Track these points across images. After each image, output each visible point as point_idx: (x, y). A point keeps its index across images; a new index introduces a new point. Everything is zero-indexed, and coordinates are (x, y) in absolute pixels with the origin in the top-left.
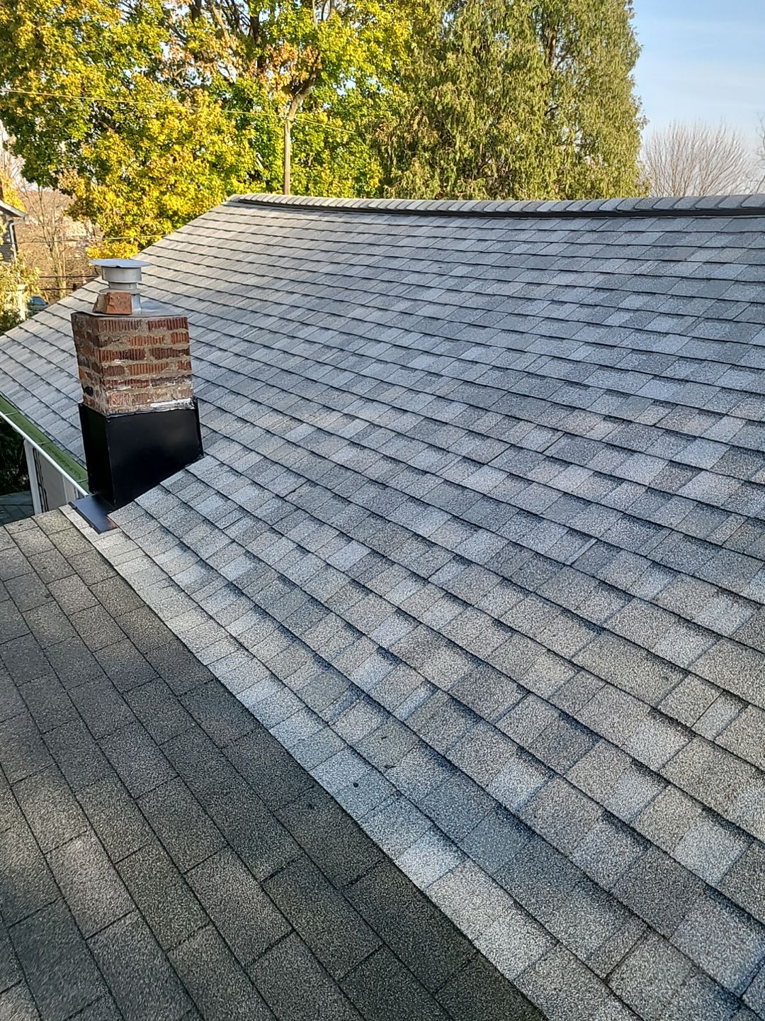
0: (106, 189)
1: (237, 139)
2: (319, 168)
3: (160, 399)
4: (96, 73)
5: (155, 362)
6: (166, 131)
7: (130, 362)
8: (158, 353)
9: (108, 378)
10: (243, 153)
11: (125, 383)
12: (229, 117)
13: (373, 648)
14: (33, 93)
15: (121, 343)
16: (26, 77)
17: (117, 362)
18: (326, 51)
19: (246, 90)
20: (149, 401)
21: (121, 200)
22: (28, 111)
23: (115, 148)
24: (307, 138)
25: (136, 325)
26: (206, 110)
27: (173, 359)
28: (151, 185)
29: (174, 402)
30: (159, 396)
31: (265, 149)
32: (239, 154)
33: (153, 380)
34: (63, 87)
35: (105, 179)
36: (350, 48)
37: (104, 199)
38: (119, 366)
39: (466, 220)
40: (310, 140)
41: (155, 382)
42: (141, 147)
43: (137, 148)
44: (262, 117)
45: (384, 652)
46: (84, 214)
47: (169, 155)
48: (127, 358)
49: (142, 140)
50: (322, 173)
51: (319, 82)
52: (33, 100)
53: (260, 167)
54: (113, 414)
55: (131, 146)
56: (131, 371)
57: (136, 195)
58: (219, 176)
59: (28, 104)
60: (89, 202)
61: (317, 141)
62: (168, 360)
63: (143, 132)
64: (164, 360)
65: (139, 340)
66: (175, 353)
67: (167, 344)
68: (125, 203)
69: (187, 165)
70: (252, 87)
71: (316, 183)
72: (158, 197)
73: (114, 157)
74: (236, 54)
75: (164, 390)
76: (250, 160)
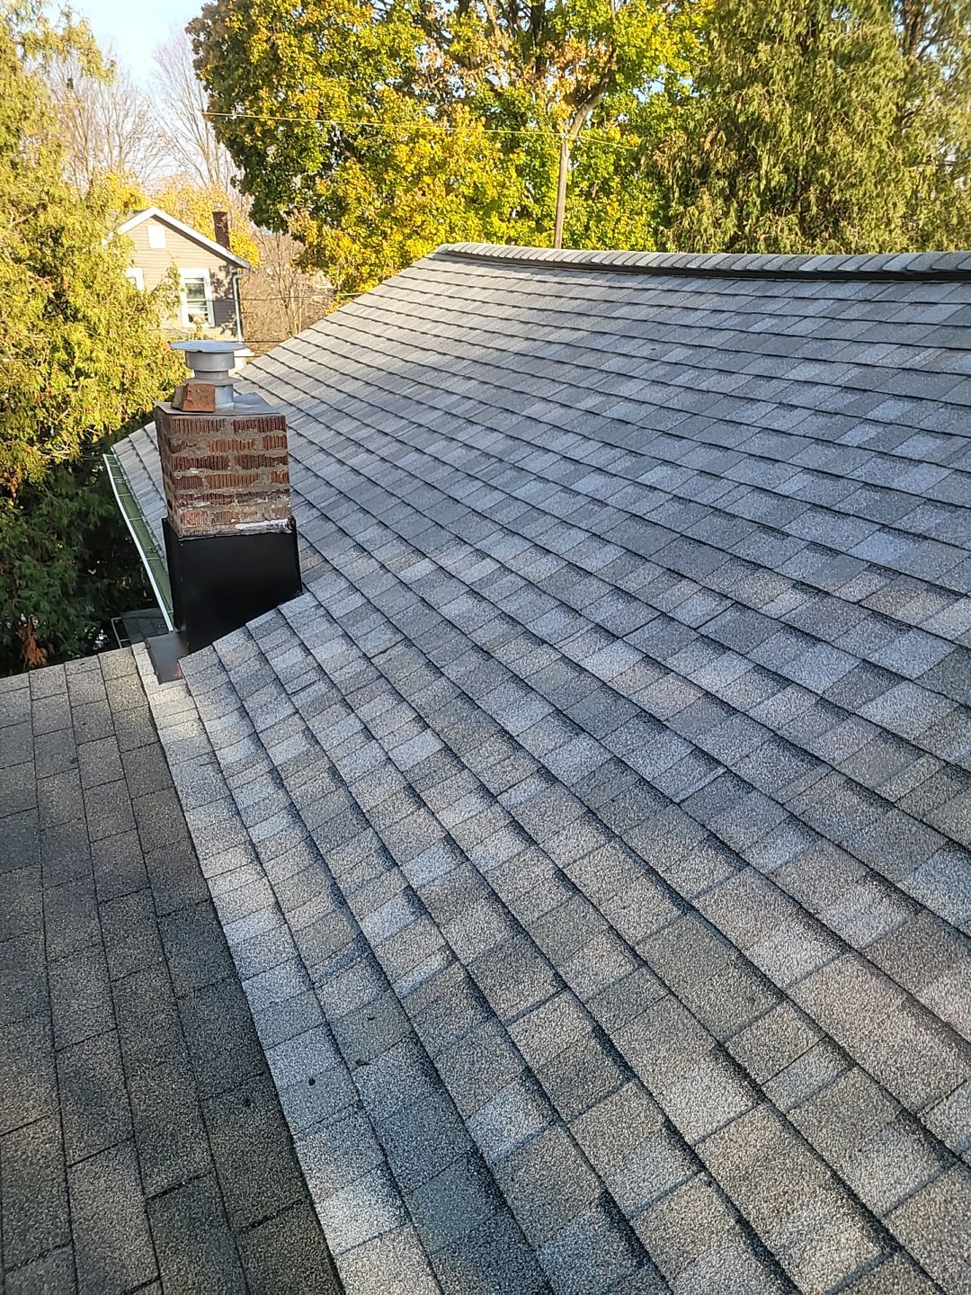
0: (340, 233)
1: (502, 165)
2: (605, 200)
3: (248, 520)
4: (336, 88)
5: (241, 472)
6: (415, 159)
7: (210, 472)
8: (246, 462)
9: (182, 492)
10: (508, 184)
11: (205, 498)
12: (493, 139)
13: (400, 887)
14: (264, 117)
15: (199, 448)
16: (258, 98)
17: (194, 471)
18: (624, 45)
19: (516, 102)
20: (233, 520)
21: (357, 247)
22: (258, 139)
23: (355, 181)
24: (592, 161)
25: (216, 426)
26: (464, 131)
27: (265, 469)
28: (394, 227)
29: (266, 523)
30: (245, 515)
31: (537, 176)
32: (503, 186)
33: (239, 495)
34: (298, 108)
35: (341, 221)
36: (656, 41)
37: (338, 245)
38: (196, 476)
39: (706, 281)
40: (596, 164)
41: (242, 498)
42: (386, 180)
43: (380, 181)
44: (535, 137)
45: (411, 893)
46: (314, 265)
47: (416, 190)
48: (205, 467)
49: (387, 171)
50: (608, 207)
51: (612, 87)
52: (263, 124)
53: (529, 202)
54: (188, 537)
55: (373, 179)
56: (210, 483)
57: (376, 241)
58: (477, 214)
59: (258, 129)
60: (320, 249)
61: (605, 165)
62: (259, 471)
63: (389, 162)
64: (253, 471)
65: (221, 445)
66: (268, 462)
67: (258, 449)
68: (363, 250)
69: (438, 202)
70: (524, 98)
71: (599, 219)
72: (401, 242)
73: (352, 194)
74: (508, 55)
75: (253, 509)
76: (517, 191)
